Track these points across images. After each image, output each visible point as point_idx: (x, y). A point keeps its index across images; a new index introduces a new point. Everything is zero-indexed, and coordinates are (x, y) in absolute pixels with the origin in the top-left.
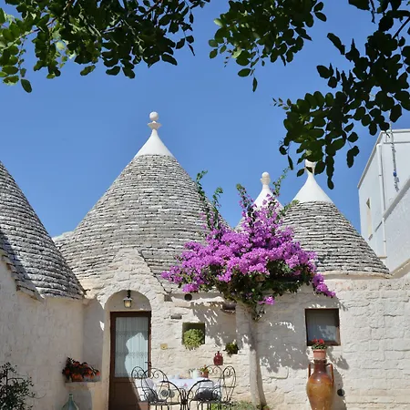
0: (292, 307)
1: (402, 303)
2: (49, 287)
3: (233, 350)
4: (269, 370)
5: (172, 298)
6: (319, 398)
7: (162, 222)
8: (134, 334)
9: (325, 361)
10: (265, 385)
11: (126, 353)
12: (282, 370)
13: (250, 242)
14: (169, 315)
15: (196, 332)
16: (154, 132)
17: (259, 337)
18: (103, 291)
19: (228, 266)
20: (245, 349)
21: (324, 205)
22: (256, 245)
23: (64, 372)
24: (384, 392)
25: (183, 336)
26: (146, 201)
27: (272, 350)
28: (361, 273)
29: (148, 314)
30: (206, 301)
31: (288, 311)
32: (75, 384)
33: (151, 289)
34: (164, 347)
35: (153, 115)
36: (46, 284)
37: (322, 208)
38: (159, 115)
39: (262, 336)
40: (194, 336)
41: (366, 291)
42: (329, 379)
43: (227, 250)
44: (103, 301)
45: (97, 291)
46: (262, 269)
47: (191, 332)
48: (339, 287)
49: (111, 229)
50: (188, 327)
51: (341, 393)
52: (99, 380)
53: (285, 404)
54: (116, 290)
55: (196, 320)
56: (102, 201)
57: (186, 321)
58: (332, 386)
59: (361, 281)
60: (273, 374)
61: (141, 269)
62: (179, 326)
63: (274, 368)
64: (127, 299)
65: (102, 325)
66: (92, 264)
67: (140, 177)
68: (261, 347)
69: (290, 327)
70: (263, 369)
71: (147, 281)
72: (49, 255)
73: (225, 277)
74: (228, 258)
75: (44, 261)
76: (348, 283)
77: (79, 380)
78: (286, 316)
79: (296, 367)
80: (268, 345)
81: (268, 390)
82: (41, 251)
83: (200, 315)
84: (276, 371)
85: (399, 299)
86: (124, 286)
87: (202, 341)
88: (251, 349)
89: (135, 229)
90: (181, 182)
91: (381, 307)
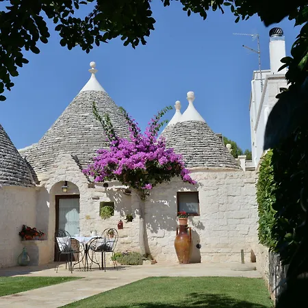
0: (168, 190)
1: (240, 188)
2: (7, 179)
3: (130, 219)
4: (152, 232)
5: (95, 186)
6: (181, 249)
7: (92, 135)
8: (71, 209)
9: (187, 226)
10: (149, 242)
11: (65, 221)
12: (161, 232)
13: (136, 148)
14: (91, 197)
15: (108, 208)
16: (93, 75)
17: (146, 211)
18: (48, 182)
19: (119, 164)
20: (137, 218)
21: (198, 123)
22: (139, 150)
23: (20, 234)
24: (226, 246)
25: (101, 210)
26: (83, 122)
27: (154, 219)
28: (217, 168)
29: (78, 197)
30: (114, 188)
31: (165, 194)
32: (27, 242)
33: (79, 180)
34: (88, 218)
35: (92, 64)
36: (5, 177)
37: (195, 125)
38: (96, 64)
39: (148, 210)
40: (107, 210)
41: (217, 179)
42: (188, 237)
43: (120, 153)
44: (49, 188)
45: (44, 182)
46: (141, 166)
47: (106, 208)
48: (199, 177)
49: (59, 141)
50: (103, 204)
51: (198, 246)
52: (46, 239)
53: (163, 253)
54: (57, 181)
55: (108, 200)
56: (56, 122)
57: (102, 201)
58: (190, 242)
59: (213, 173)
60: (154, 234)
61: (72, 167)
62: (97, 204)
63: (155, 230)
64: (64, 186)
65: (48, 204)
66: (45, 164)
67: (80, 106)
68: (147, 217)
69: (166, 204)
70: (148, 231)
71: (77, 175)
72: (9, 159)
73: (118, 171)
74: (120, 159)
75: (5, 163)
76: (205, 174)
77: (29, 239)
78: (164, 197)
79: (169, 229)
80: (152, 216)
81: (151, 245)
82: (4, 156)
83: (110, 197)
84: (156, 232)
85: (238, 185)
86: (62, 178)
87: (112, 214)
88: (140, 218)
89: (75, 141)
90: (108, 109)
91: (225, 190)
